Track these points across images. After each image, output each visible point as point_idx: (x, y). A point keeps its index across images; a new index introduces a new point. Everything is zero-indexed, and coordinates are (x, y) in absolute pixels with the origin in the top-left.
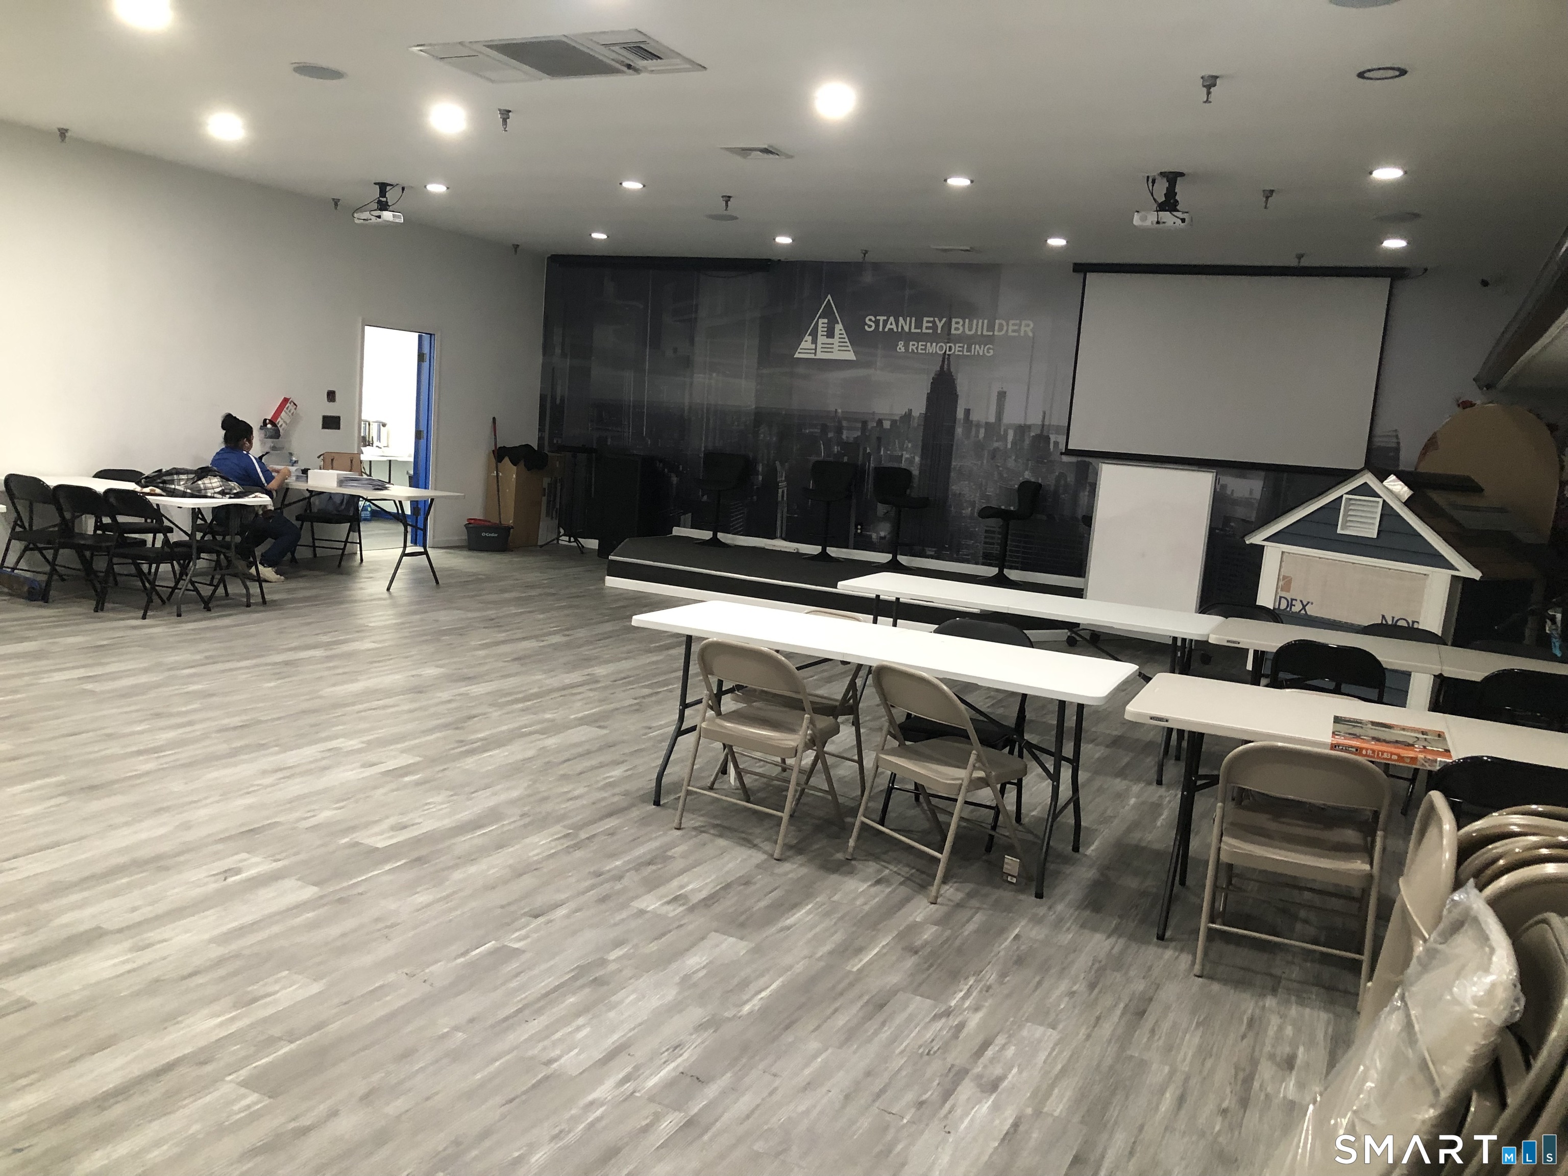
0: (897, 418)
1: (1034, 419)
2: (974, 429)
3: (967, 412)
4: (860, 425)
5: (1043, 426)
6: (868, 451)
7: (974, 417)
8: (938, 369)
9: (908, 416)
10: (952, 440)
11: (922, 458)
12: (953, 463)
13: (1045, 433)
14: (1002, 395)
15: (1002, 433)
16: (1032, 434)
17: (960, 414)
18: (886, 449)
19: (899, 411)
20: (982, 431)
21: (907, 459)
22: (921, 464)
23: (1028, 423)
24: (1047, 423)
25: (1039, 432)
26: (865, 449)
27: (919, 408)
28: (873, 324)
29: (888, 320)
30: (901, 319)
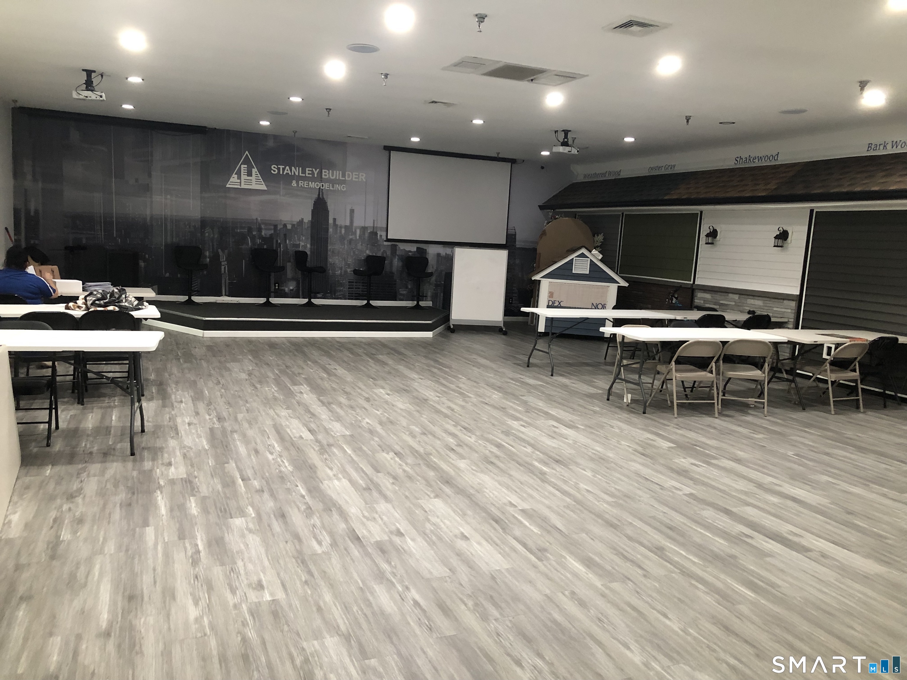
0: (295, 223)
1: (369, 223)
2: (339, 229)
3: (335, 220)
4: (273, 227)
5: (374, 227)
6: (279, 242)
7: (338, 223)
8: (317, 196)
9: (301, 222)
10: (328, 235)
11: (311, 245)
12: (329, 248)
13: (375, 230)
14: (352, 211)
15: (354, 230)
16: (369, 231)
17: (331, 221)
18: (290, 241)
19: (296, 219)
20: (343, 231)
21: (303, 246)
22: (311, 248)
23: (366, 226)
24: (375, 226)
25: (372, 230)
26: (277, 241)
27: (307, 217)
28: (276, 170)
29: (285, 167)
30: (293, 168)
